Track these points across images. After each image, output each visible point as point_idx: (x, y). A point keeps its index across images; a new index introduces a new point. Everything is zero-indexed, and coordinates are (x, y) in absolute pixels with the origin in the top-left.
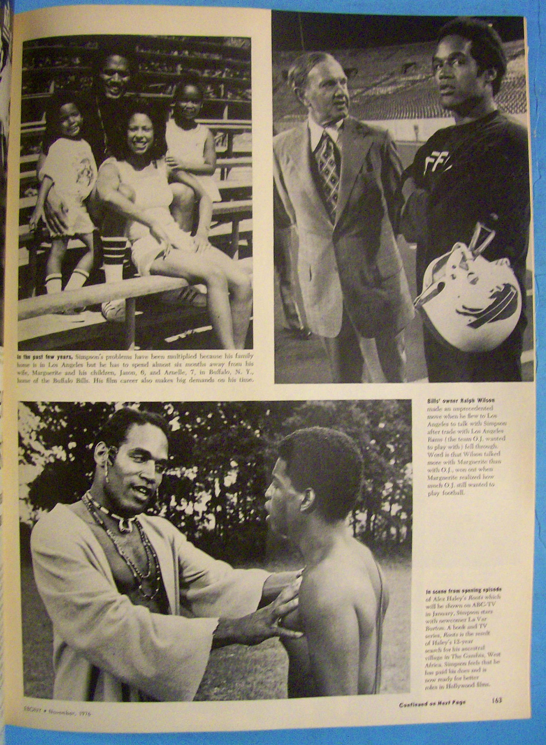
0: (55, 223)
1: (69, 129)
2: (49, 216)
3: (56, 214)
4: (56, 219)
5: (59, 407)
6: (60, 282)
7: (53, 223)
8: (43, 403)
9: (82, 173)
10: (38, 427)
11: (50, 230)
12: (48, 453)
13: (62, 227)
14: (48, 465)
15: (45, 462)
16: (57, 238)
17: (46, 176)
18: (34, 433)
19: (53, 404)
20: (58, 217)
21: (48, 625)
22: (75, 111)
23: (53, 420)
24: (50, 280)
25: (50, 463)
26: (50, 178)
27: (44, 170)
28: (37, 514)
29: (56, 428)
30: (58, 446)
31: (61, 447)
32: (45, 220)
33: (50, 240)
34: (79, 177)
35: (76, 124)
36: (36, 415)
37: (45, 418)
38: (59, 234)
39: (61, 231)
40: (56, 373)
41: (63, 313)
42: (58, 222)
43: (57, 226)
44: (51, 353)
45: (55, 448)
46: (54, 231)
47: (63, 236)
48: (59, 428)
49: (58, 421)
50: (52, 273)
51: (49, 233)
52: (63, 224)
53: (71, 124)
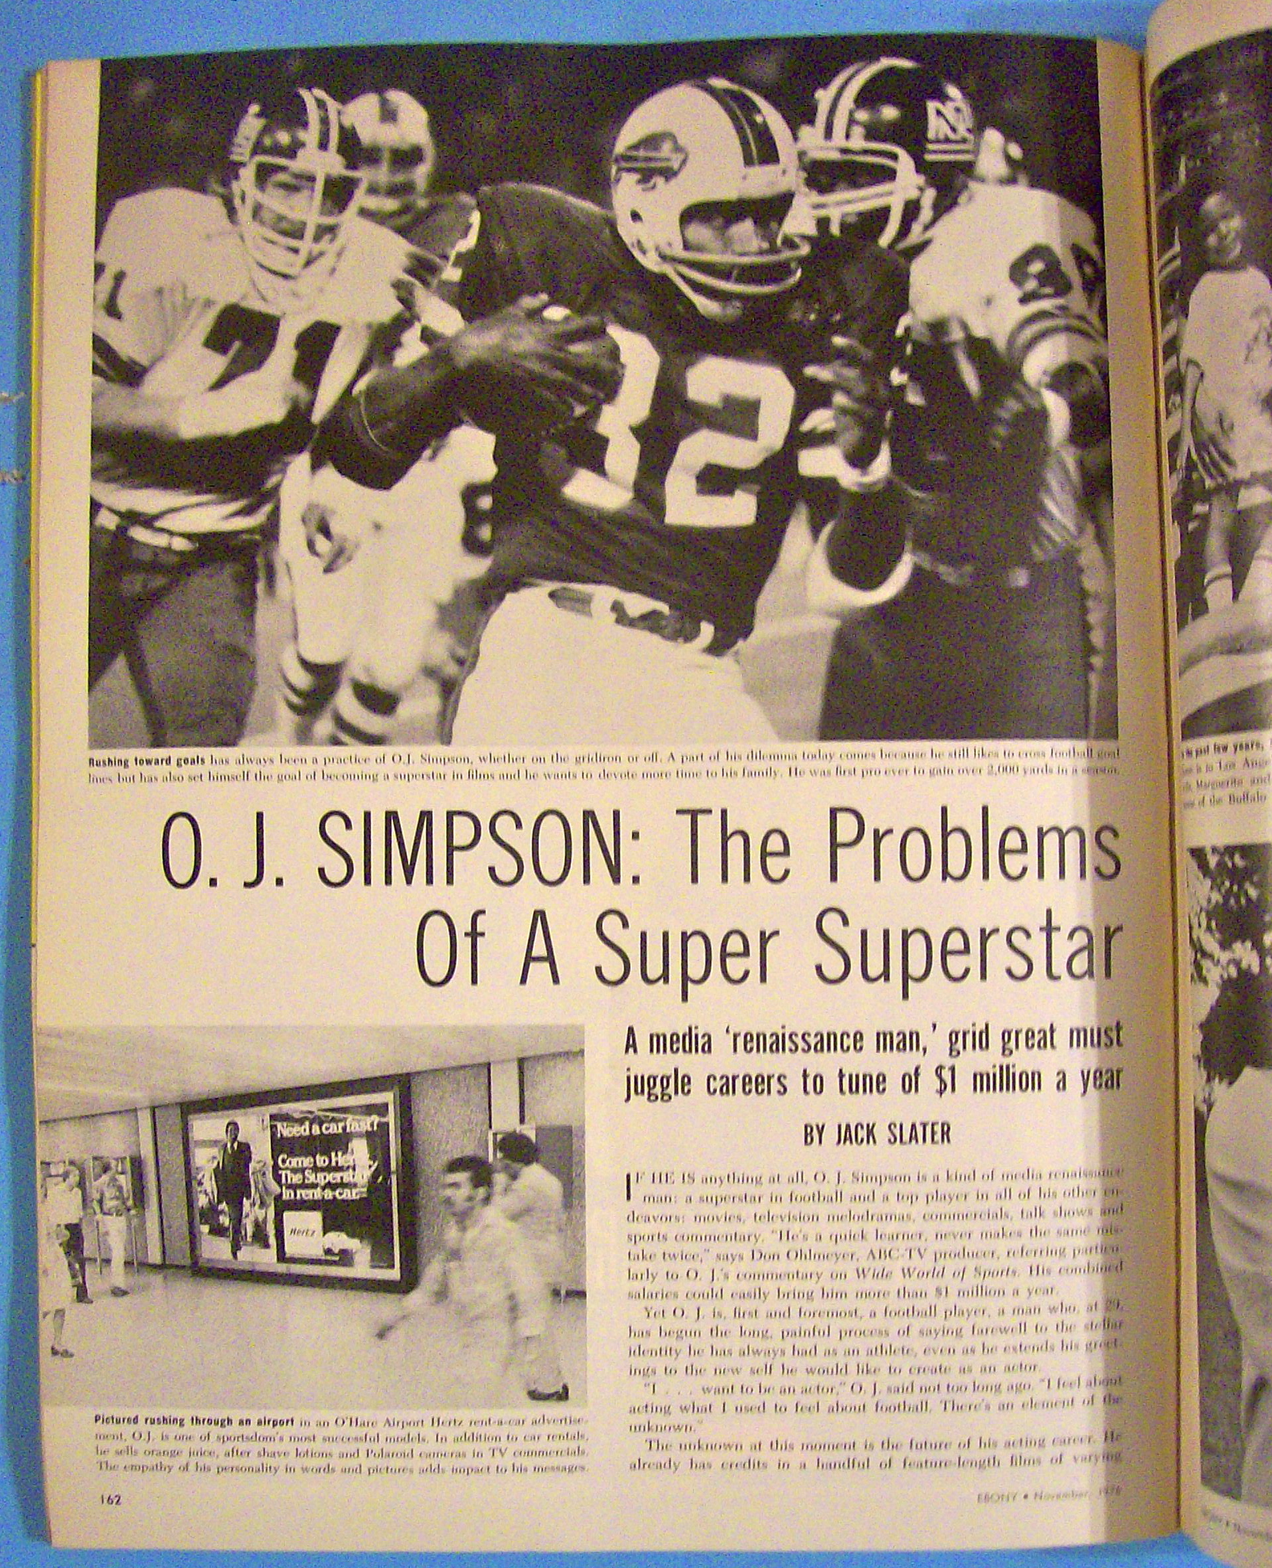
0: (1211, 458)
1: (1220, 250)
2: (1200, 446)
3: (1212, 439)
4: (1212, 449)
5: (1242, 857)
6: (1229, 582)
7: (1207, 459)
8: (1214, 850)
9: (1256, 338)
10: (1209, 900)
11: (1205, 476)
12: (1224, 956)
13: (1224, 466)
14: (1227, 985)
15: (1222, 976)
16: (1218, 489)
17: (1190, 362)
18: (1203, 914)
19: (1230, 850)
20: (1215, 446)
21: (1233, 1335)
22: (1228, 207)
23: (1232, 885)
24: (1210, 582)
25: (1230, 979)
26: (1197, 365)
27: (1187, 350)
28: (1212, 1089)
29: (1238, 901)
30: (1243, 942)
31: (1248, 944)
32: (1195, 457)
33: (1207, 496)
34: (1249, 349)
35: (1232, 235)
36: (1204, 876)
37: (1219, 881)
38: (1220, 480)
39: (1223, 475)
40: (1235, 782)
41: (1239, 651)
42: (1216, 455)
43: (1215, 464)
44: (1221, 740)
45: (1237, 946)
46: (1211, 476)
47: (1228, 484)
48: (1243, 901)
49: (1240, 887)
50: (1213, 566)
51: (1203, 481)
52: (1225, 457)
53: (1222, 238)
